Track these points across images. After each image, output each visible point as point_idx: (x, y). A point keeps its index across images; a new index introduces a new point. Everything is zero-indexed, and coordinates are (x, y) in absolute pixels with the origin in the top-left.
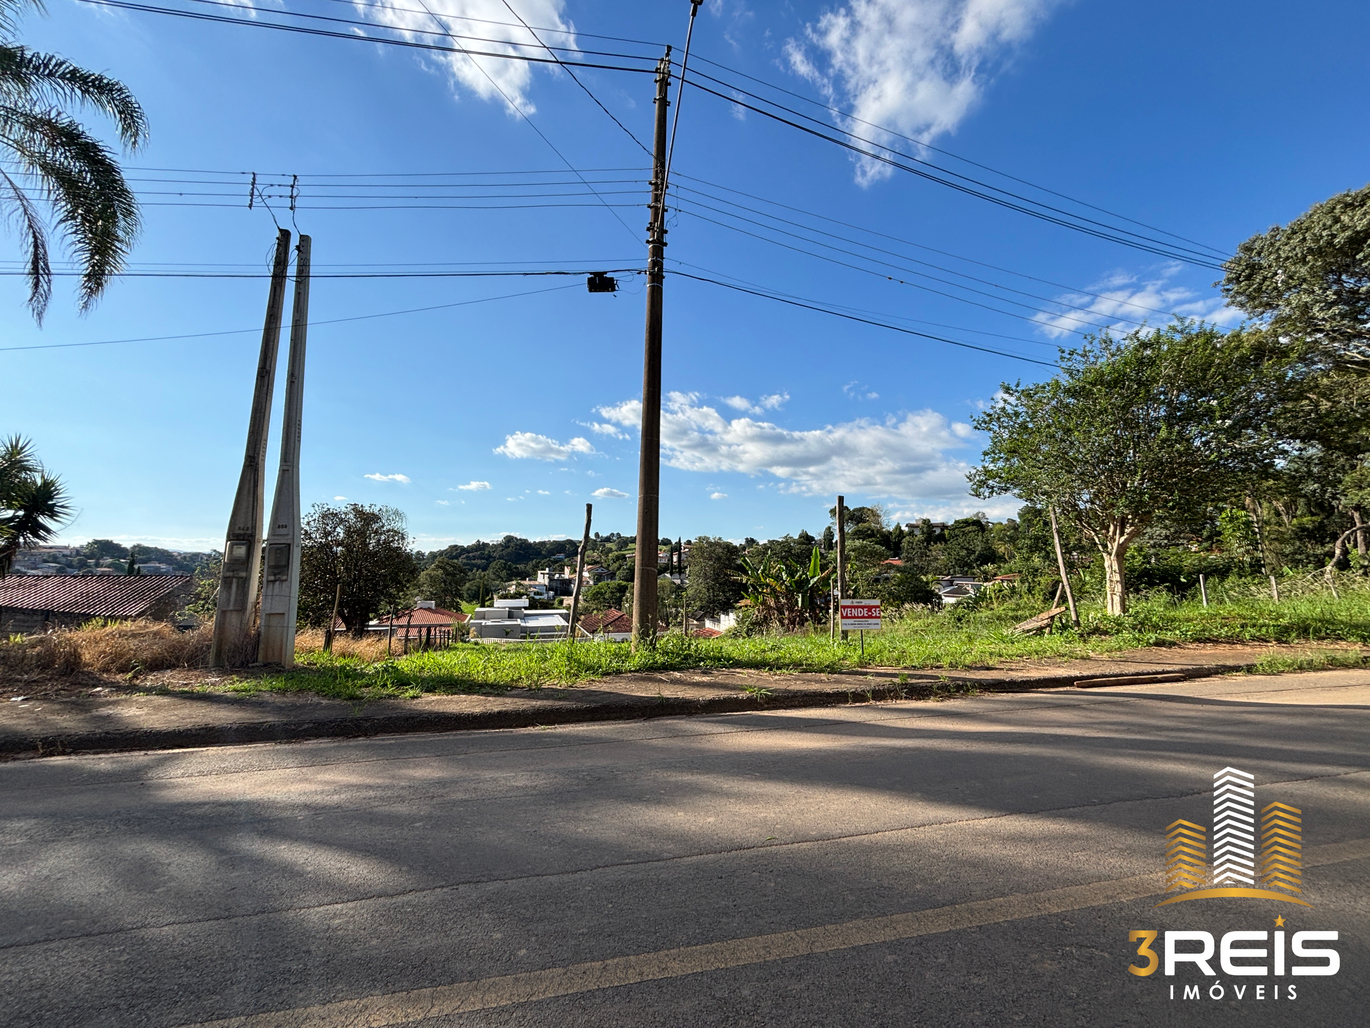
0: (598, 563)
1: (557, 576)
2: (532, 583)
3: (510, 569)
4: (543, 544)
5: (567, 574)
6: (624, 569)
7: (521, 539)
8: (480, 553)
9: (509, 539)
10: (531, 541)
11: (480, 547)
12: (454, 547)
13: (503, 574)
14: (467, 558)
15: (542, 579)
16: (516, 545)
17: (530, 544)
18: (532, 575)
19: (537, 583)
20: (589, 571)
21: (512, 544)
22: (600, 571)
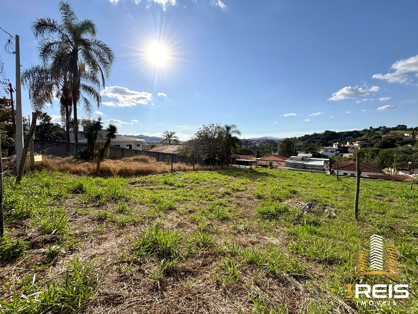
0: (366, 140)
1: (342, 145)
2: (330, 148)
3: (324, 143)
5: (348, 144)
7: (332, 132)
10: (337, 132)
11: (315, 135)
12: (306, 135)
14: (310, 139)
15: (335, 146)
16: (330, 134)
18: (331, 145)
20: (358, 143)
21: (328, 134)
22: (365, 143)
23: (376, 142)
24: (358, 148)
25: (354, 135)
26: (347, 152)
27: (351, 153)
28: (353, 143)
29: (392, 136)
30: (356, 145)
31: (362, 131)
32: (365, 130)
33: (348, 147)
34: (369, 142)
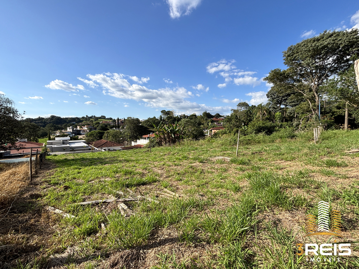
0: (89, 125)
1: (75, 129)
3: (55, 126)
5: (79, 128)
6: (99, 127)
7: (57, 117)
9: (53, 117)
10: (62, 117)
13: (53, 128)
15: (69, 130)
18: (65, 129)
20: (87, 127)
22: (91, 127)
23: (97, 127)
24: (87, 131)
25: (77, 121)
26: (80, 135)
27: (84, 135)
28: (82, 127)
29: (104, 123)
30: (85, 128)
33: (80, 131)
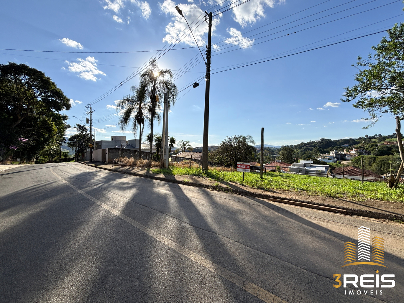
0: (362, 147)
1: (339, 153)
2: (327, 155)
3: (321, 150)
4: (338, 141)
5: (345, 152)
6: (376, 150)
7: (327, 140)
8: (312, 144)
9: (323, 140)
10: (333, 140)
11: (311, 143)
12: (302, 143)
13: (319, 152)
14: (307, 147)
15: (332, 154)
16: (326, 142)
17: (332, 141)
18: (329, 152)
19: (329, 155)
20: (355, 151)
21: (324, 141)
22: (361, 151)
24: (355, 155)
25: (350, 143)
26: (345, 160)
27: (349, 160)
29: (388, 144)
31: (357, 139)
32: (360, 138)
33: (345, 155)
34: (366, 150)
